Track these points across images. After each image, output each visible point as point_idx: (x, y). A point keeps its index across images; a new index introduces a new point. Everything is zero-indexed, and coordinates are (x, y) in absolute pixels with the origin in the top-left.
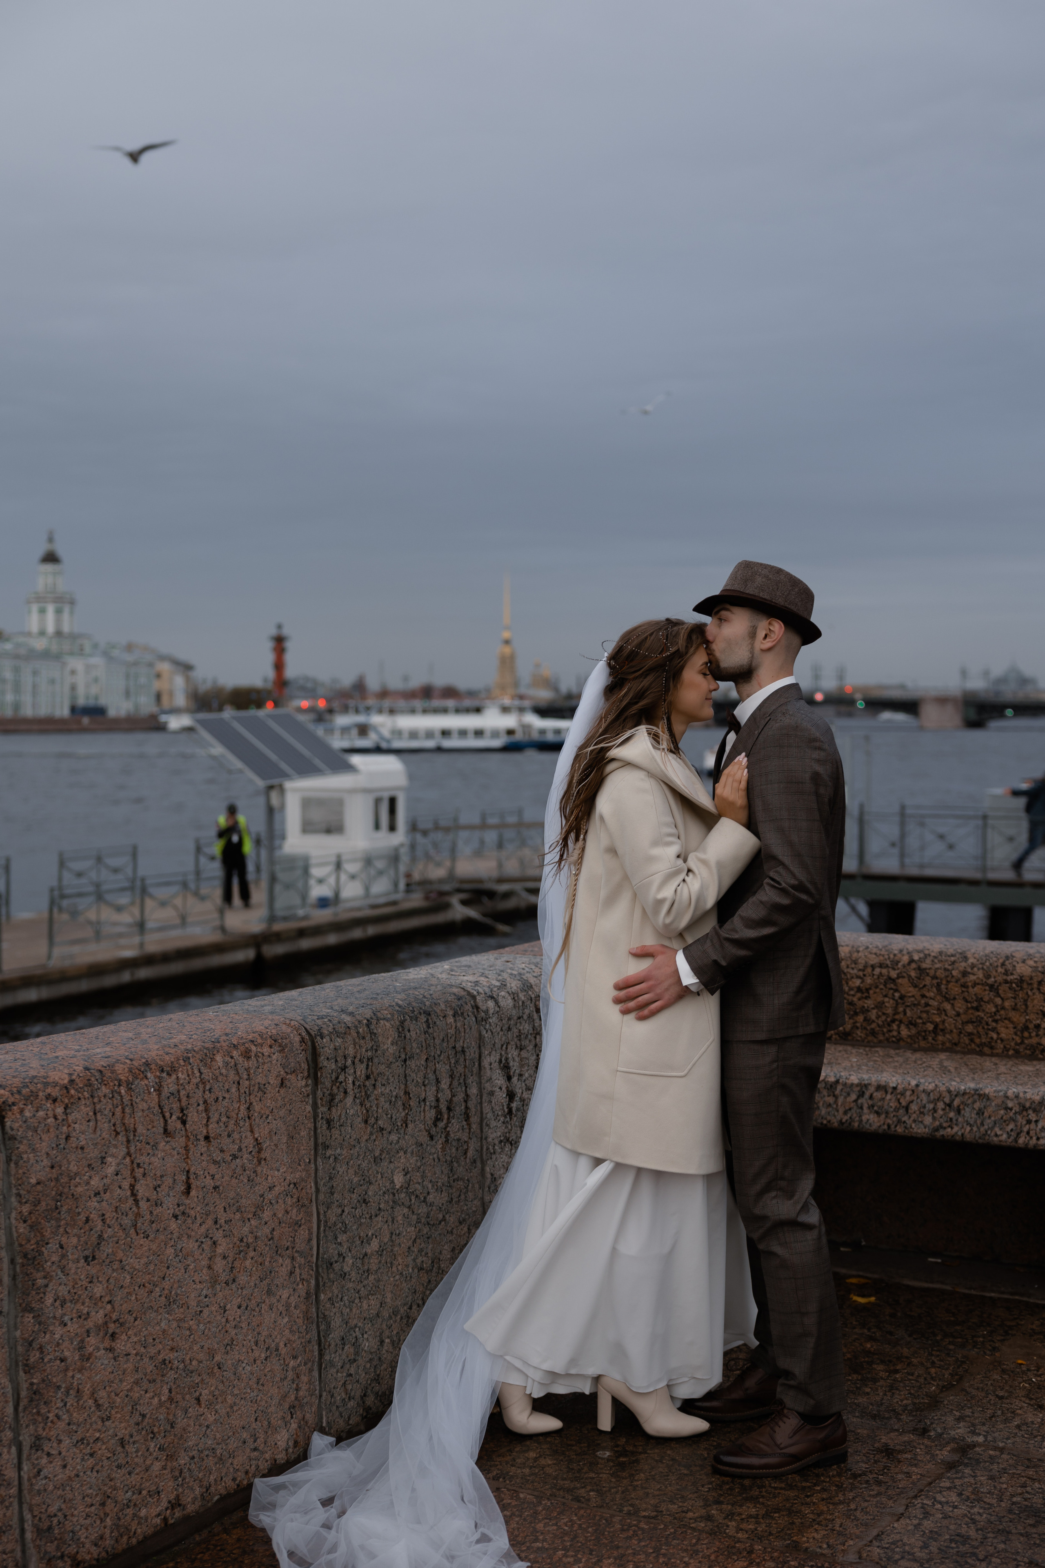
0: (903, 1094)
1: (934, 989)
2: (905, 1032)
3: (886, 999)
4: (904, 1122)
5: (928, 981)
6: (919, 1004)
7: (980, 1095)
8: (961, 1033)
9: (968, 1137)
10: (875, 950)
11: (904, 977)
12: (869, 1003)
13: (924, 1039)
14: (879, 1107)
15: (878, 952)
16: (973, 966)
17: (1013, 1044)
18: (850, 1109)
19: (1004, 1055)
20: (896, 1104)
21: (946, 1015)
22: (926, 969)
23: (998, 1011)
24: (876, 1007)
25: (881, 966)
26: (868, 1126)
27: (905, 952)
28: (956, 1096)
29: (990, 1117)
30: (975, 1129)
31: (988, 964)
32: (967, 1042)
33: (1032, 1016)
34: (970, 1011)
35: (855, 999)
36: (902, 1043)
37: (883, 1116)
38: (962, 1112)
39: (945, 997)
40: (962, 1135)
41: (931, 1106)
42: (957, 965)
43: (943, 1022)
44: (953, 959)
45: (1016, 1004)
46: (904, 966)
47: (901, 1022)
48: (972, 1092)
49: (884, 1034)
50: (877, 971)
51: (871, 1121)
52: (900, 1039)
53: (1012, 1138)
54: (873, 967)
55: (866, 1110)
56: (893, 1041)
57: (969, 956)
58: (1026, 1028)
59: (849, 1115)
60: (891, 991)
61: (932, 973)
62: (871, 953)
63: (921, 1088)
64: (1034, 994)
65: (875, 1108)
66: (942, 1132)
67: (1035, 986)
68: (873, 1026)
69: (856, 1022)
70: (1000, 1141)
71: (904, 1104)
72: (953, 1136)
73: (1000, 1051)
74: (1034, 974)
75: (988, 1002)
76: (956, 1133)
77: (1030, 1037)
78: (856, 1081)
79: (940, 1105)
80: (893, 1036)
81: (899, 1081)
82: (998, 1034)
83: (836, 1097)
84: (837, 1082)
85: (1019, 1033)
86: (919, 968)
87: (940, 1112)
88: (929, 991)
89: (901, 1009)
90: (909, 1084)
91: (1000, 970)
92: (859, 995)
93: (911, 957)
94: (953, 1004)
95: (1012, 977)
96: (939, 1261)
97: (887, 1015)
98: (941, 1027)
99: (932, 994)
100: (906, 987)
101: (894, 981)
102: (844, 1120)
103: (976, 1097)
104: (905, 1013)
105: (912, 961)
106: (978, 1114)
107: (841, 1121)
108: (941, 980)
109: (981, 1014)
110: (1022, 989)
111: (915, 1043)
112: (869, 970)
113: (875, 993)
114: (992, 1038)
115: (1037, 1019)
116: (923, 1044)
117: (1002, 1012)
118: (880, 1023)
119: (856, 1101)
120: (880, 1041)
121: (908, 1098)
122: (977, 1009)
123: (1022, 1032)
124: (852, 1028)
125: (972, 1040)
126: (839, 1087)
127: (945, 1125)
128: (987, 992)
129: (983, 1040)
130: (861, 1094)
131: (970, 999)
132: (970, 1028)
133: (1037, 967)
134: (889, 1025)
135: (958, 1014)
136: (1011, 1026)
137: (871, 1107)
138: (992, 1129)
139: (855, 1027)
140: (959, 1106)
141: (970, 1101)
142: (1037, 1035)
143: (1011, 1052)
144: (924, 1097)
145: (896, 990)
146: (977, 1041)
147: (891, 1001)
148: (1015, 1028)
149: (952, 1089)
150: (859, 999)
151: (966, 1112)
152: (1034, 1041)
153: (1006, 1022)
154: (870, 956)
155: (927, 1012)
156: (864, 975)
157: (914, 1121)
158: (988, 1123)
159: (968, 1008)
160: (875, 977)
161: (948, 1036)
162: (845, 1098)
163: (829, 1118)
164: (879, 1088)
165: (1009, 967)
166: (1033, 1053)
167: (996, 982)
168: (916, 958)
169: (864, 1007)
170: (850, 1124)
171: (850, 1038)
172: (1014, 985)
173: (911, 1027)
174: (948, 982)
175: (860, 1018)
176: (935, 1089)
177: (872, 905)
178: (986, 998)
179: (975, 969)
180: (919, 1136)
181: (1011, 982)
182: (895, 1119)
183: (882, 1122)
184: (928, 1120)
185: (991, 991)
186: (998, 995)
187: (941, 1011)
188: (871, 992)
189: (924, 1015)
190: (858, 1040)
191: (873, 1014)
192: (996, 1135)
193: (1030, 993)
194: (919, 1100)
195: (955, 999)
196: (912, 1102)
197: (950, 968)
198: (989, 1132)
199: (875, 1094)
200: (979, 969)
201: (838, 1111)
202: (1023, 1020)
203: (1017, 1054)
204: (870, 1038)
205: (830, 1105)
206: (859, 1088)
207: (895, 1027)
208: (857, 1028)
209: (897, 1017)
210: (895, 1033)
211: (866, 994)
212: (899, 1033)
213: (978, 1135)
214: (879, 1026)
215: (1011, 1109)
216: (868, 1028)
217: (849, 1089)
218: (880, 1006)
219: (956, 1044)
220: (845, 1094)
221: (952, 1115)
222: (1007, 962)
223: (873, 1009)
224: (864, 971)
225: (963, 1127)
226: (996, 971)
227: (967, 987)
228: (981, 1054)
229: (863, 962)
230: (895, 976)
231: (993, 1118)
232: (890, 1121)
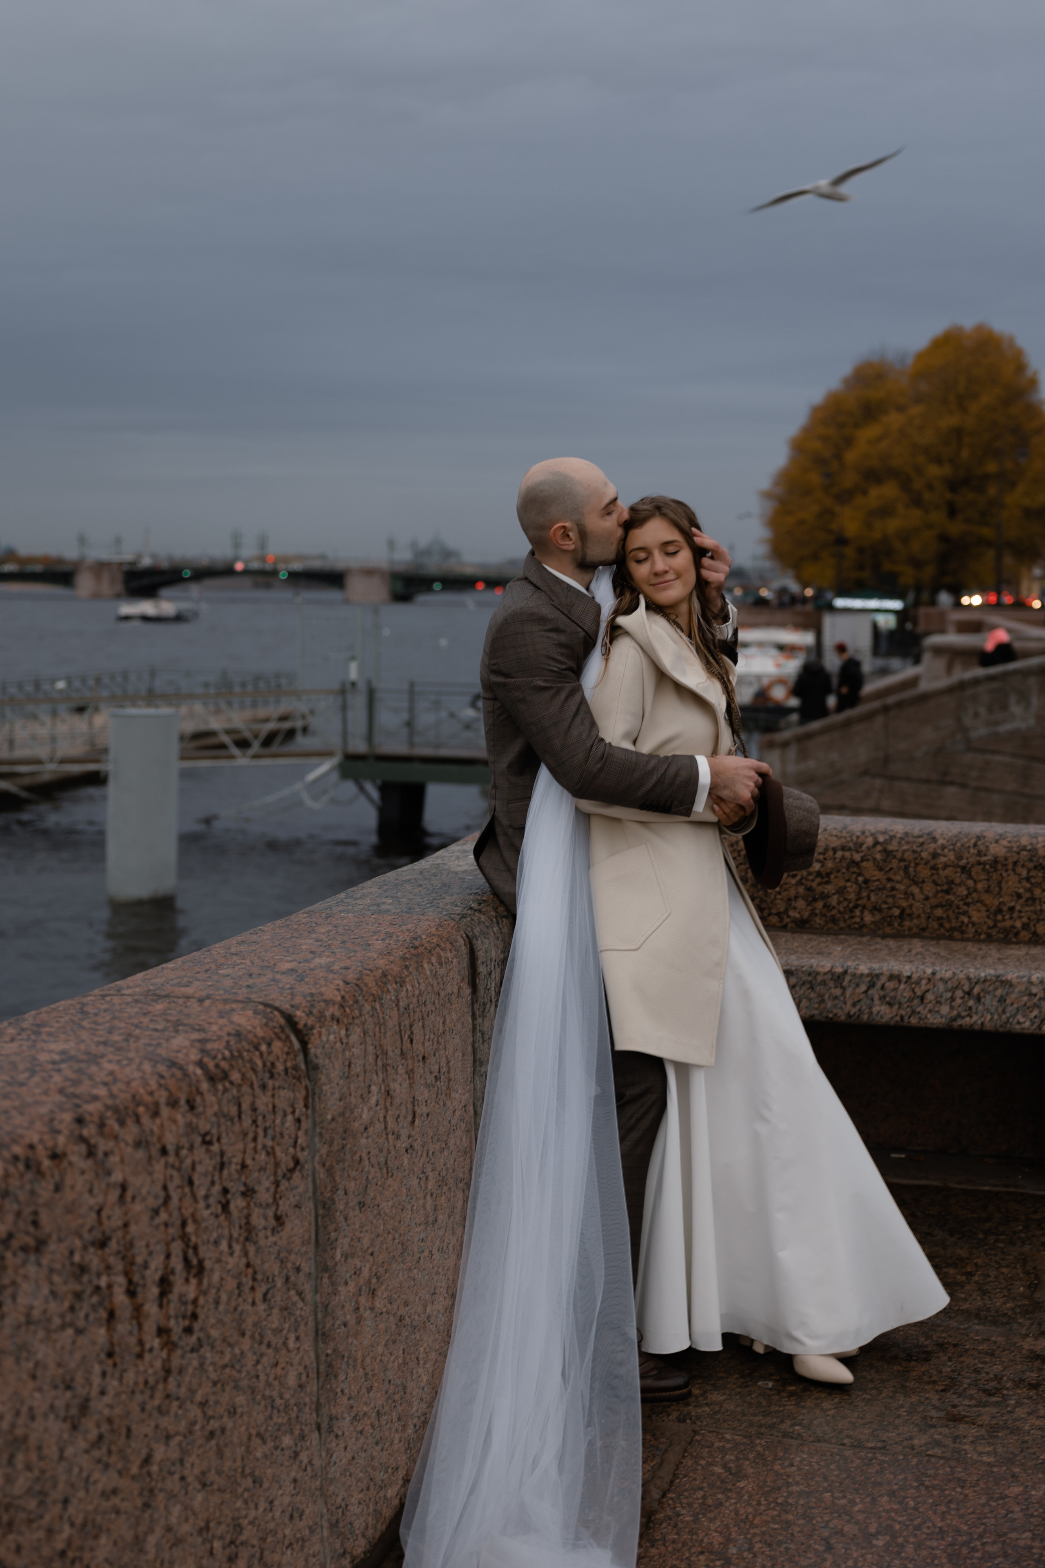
0: (918, 983)
1: (902, 873)
2: (868, 918)
3: (849, 884)
4: (919, 1013)
5: (894, 863)
6: (884, 888)
7: (1002, 982)
8: (929, 917)
9: (989, 1026)
10: (834, 833)
11: (868, 860)
12: (830, 888)
13: (890, 924)
14: (892, 998)
15: (839, 834)
16: (943, 847)
17: (985, 927)
18: (859, 1001)
19: (976, 939)
20: (911, 994)
21: (914, 899)
22: (892, 851)
23: (970, 894)
24: (837, 892)
25: (843, 848)
26: (878, 1018)
27: (867, 834)
28: (976, 983)
29: (1012, 1004)
30: (996, 1017)
31: (959, 844)
32: (936, 926)
33: (1006, 899)
34: (940, 895)
35: (814, 885)
36: (865, 930)
37: (896, 1007)
38: (983, 1000)
39: (913, 880)
40: (982, 1024)
41: (949, 995)
42: (925, 847)
43: (911, 906)
44: (921, 840)
45: (989, 887)
46: (869, 848)
47: (864, 907)
48: (994, 979)
49: (845, 921)
50: (839, 854)
51: (882, 1013)
52: (862, 926)
53: (1035, 1025)
54: (835, 850)
55: (876, 1002)
56: (855, 929)
57: (938, 837)
58: (999, 911)
59: (858, 1007)
60: (854, 876)
61: (899, 855)
62: (831, 836)
63: (938, 976)
64: (1008, 875)
65: (887, 999)
66: (960, 1022)
67: (1010, 867)
68: (834, 912)
69: (815, 909)
70: (1023, 1029)
71: (919, 993)
72: (972, 1025)
73: (971, 935)
74: (1008, 855)
75: (960, 885)
76: (976, 1022)
77: (1004, 920)
78: (866, 971)
79: (959, 993)
80: (855, 923)
81: (914, 969)
82: (970, 917)
83: (844, 989)
84: (845, 972)
85: (991, 916)
86: (885, 850)
87: (958, 1001)
88: (895, 874)
89: (864, 894)
90: (925, 973)
91: (972, 851)
92: (818, 880)
93: (875, 838)
94: (921, 888)
95: (985, 858)
96: (903, 1156)
97: (850, 901)
98: (908, 911)
99: (899, 878)
100: (870, 871)
101: (857, 864)
102: (852, 1013)
103: (998, 984)
104: (869, 898)
105: (876, 843)
106: (999, 1001)
107: (849, 1014)
108: (909, 862)
109: (951, 897)
110: (996, 870)
111: (879, 929)
112: (831, 853)
113: (836, 877)
114: (963, 922)
115: (1012, 901)
116: (888, 930)
117: (974, 895)
118: (842, 909)
119: (866, 992)
120: (841, 929)
121: (924, 988)
122: (947, 892)
123: (995, 914)
124: (810, 915)
125: (941, 925)
126: (848, 978)
127: (963, 1014)
128: (958, 875)
129: (954, 925)
130: (872, 985)
131: (940, 882)
132: (939, 912)
133: (1012, 847)
134: (851, 911)
135: (927, 898)
136: (983, 909)
137: (882, 998)
138: (1014, 1016)
139: (813, 914)
140: (979, 994)
141: (991, 988)
142: (1011, 918)
143: (983, 937)
144: (941, 987)
145: (860, 874)
146: (947, 925)
147: (854, 886)
148: (987, 911)
149: (972, 976)
150: (819, 885)
151: (988, 1000)
152: (1008, 924)
153: (979, 905)
154: (830, 838)
155: (894, 897)
156: (825, 859)
157: (930, 1011)
158: (1010, 1010)
159: (937, 892)
160: (837, 860)
161: (915, 921)
162: (854, 989)
163: (835, 1011)
164: (891, 977)
165: (982, 848)
166: (1007, 936)
167: (968, 863)
168: (881, 839)
169: (823, 892)
170: (859, 1016)
171: (807, 926)
172: (988, 867)
173: (876, 912)
174: (917, 865)
175: (820, 905)
176: (953, 977)
177: (385, 789)
178: (957, 881)
179: (946, 851)
180: (934, 1026)
181: (985, 864)
182: (909, 1009)
183: (894, 1014)
184: (945, 1009)
185: (962, 873)
186: (970, 877)
187: (908, 895)
188: (832, 876)
189: (890, 900)
190: (816, 928)
191: (834, 901)
192: (1019, 1023)
193: (1004, 874)
194: (935, 989)
195: (923, 882)
196: (928, 991)
197: (919, 849)
198: (1011, 1020)
199: (887, 984)
200: (950, 850)
201: (845, 1003)
202: (996, 902)
203: (990, 939)
204: (830, 925)
205: (836, 998)
206: (869, 979)
207: (857, 912)
208: (816, 915)
209: (860, 902)
210: (857, 920)
211: (826, 879)
212: (862, 919)
213: (999, 1023)
214: (840, 912)
215: (1035, 995)
216: (829, 915)
217: (857, 980)
218: (841, 891)
219: (923, 930)
220: (853, 985)
221: (971, 1003)
222: (979, 843)
223: (834, 894)
224: (824, 854)
225: (982, 1016)
226: (969, 852)
227: (937, 869)
228: (951, 938)
229: (824, 844)
230: (859, 859)
231: (1015, 1006)
232: (902, 1012)
